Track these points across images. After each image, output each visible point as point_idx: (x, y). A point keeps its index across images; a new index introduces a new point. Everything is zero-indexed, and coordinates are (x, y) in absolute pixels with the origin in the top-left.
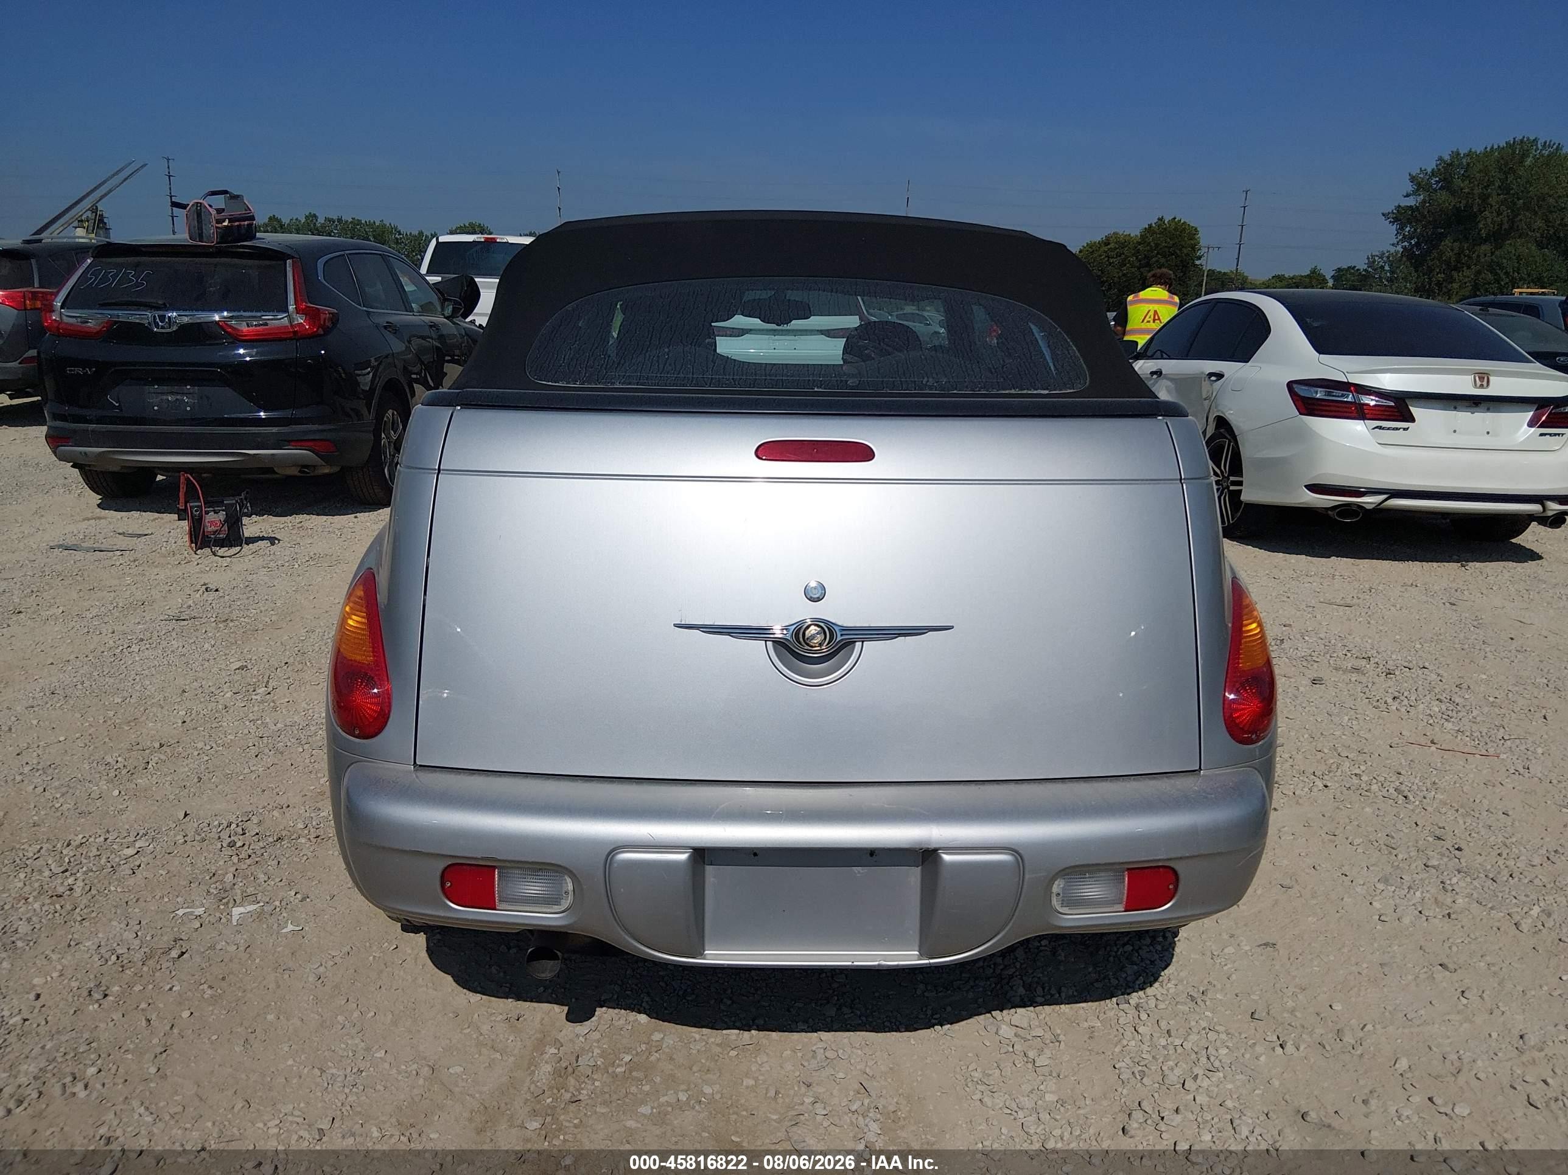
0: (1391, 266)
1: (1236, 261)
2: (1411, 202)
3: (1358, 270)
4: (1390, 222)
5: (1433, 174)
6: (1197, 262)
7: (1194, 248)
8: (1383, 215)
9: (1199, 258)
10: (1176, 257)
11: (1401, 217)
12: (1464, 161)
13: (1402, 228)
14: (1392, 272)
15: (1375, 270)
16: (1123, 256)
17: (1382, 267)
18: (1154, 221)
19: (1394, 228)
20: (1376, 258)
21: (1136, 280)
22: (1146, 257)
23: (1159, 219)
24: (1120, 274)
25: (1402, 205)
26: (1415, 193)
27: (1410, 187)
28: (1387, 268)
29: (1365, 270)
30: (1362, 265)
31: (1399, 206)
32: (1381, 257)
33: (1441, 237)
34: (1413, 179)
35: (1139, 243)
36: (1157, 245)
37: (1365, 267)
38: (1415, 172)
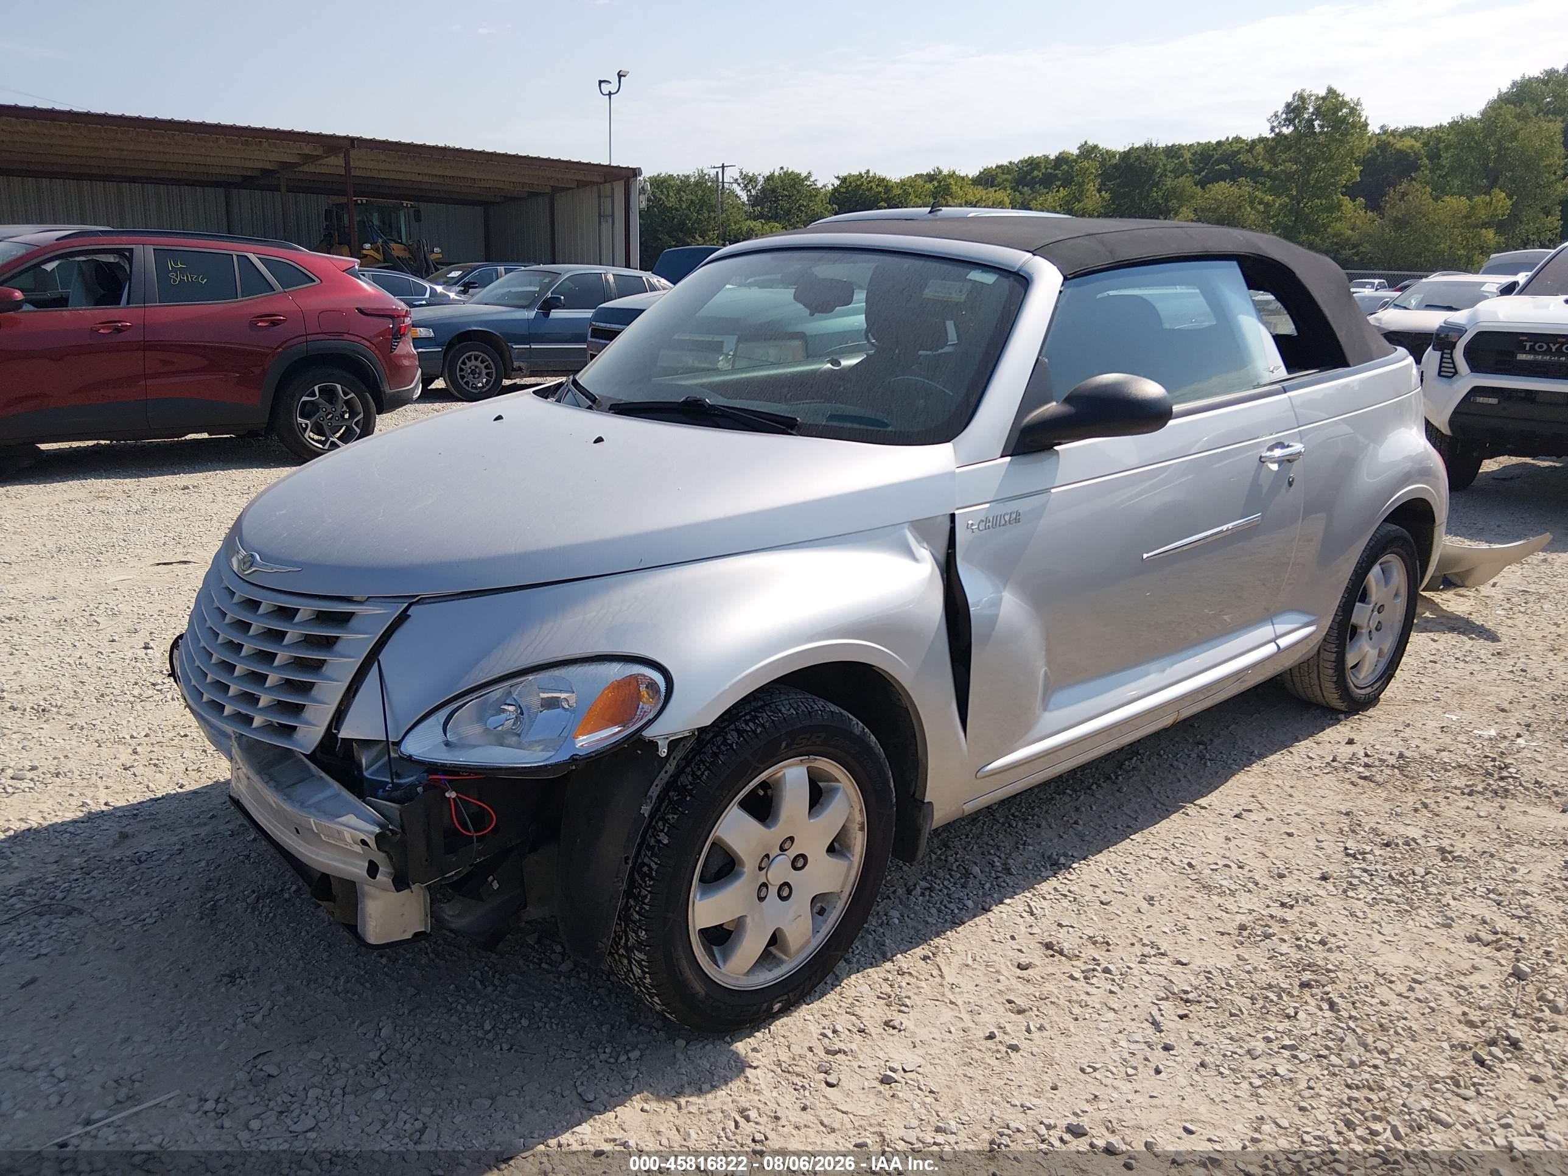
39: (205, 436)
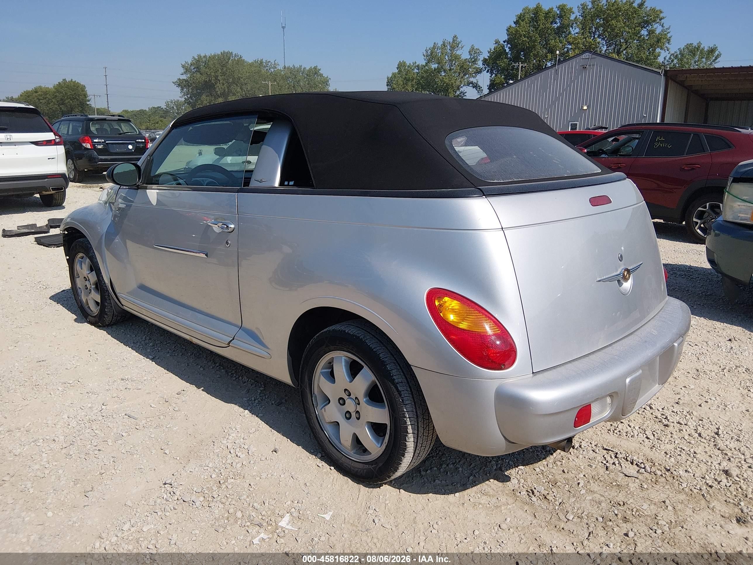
0: (177, 107)
1: (107, 103)
2: (184, 77)
3: (162, 108)
4: (177, 86)
5: (191, 65)
6: (88, 103)
7: (85, 95)
8: (173, 83)
9: (89, 101)
10: (77, 100)
11: (181, 84)
12: (204, 60)
13: (182, 89)
14: (178, 110)
15: (171, 108)
16: (47, 99)
17: (173, 107)
18: (61, 81)
19: (179, 89)
20: (170, 103)
21: (58, 112)
22: (62, 99)
23: (63, 80)
24: (48, 108)
25: (181, 78)
26: (185, 73)
27: (182, 70)
28: (175, 108)
29: (166, 109)
30: (164, 106)
31: (179, 79)
32: (172, 103)
33: (200, 94)
34: (183, 66)
35: (55, 92)
36: (66, 93)
37: (165, 107)
38: (183, 63)
39: (662, 221)
